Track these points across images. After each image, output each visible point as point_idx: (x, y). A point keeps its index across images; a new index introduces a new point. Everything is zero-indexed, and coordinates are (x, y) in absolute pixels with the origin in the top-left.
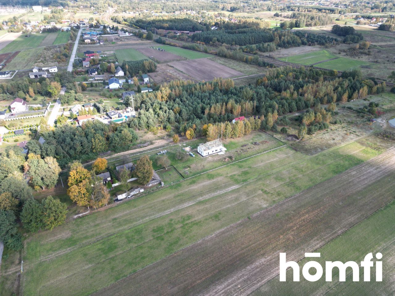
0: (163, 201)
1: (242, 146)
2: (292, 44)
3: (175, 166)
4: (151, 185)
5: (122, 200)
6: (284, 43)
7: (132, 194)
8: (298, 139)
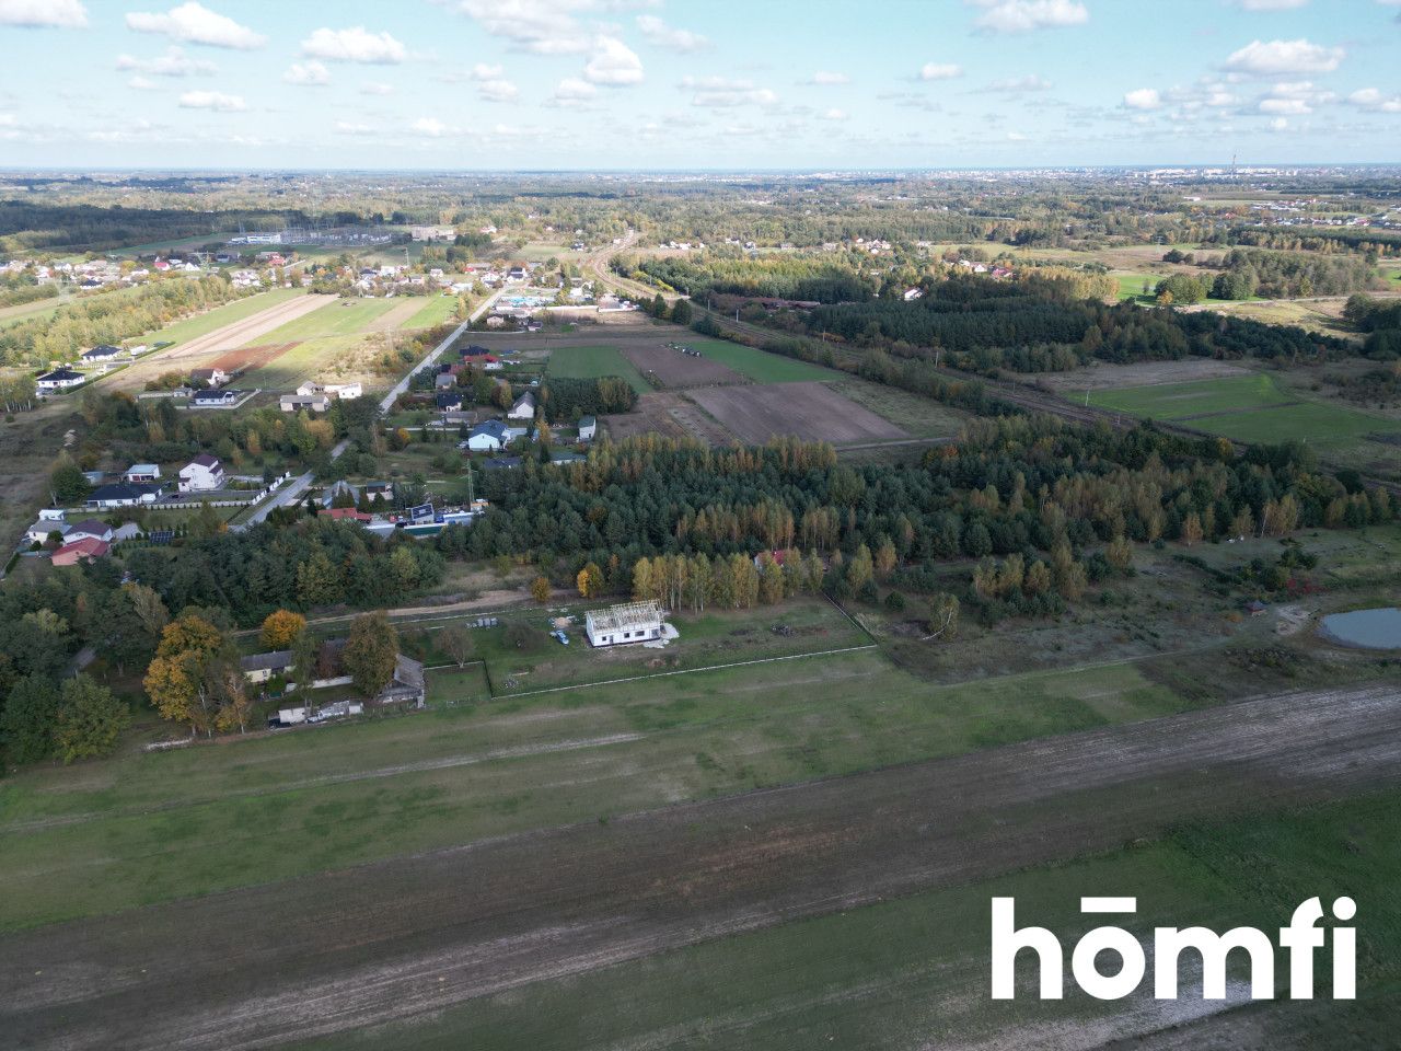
0: (395, 743)
1: (734, 633)
2: (1149, 352)
3: (491, 662)
4: (391, 700)
5: (287, 724)
6: (1118, 346)
7: (325, 713)
8: (929, 632)
